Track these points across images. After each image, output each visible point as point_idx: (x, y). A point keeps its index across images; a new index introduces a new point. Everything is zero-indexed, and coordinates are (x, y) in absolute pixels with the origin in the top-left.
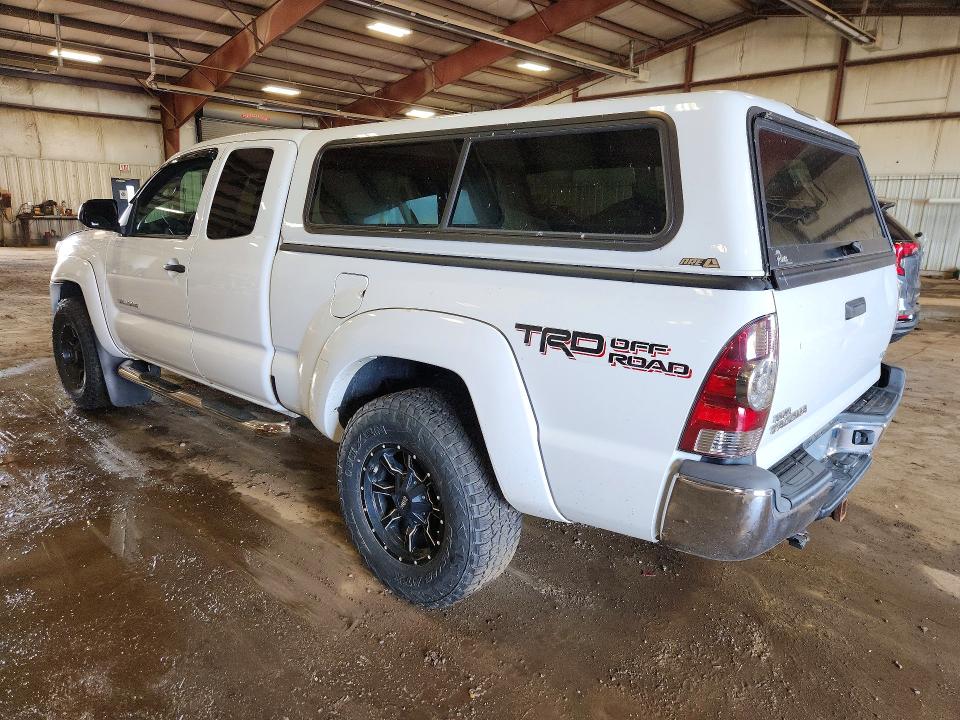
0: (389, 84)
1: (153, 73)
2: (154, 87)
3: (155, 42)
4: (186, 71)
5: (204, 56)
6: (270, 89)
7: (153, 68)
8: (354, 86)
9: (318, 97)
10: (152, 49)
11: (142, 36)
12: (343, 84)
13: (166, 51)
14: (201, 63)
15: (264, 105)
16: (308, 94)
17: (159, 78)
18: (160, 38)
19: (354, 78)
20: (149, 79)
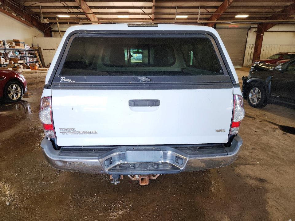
0: (286, 7)
1: (199, 18)
2: (199, 22)
3: (201, 9)
4: (211, 16)
5: (215, 10)
6: (238, 16)
7: (199, 16)
8: (271, 10)
9: (257, 16)
10: (199, 11)
11: (197, 8)
12: (267, 10)
13: (204, 11)
14: (215, 12)
15: (232, 22)
16: (253, 16)
17: (201, 19)
18: (202, 7)
19: (270, 7)
20: (197, 20)
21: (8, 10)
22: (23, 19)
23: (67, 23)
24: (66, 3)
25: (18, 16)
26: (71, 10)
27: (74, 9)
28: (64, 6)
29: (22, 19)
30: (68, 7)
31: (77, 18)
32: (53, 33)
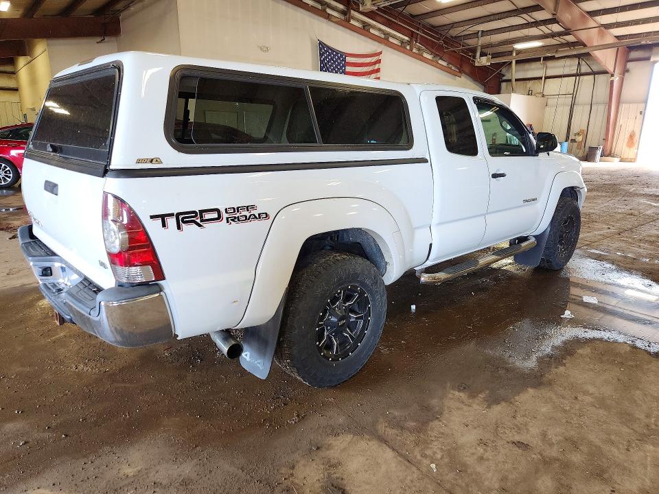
21: (419, 49)
22: (444, 64)
23: (538, 60)
24: (530, 14)
25: (435, 59)
26: (543, 28)
27: (550, 26)
28: (525, 22)
29: (440, 62)
30: (536, 24)
31: (562, 45)
32: (504, 85)
